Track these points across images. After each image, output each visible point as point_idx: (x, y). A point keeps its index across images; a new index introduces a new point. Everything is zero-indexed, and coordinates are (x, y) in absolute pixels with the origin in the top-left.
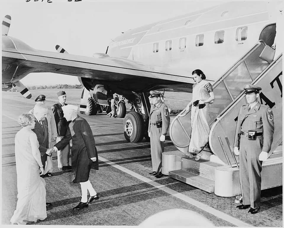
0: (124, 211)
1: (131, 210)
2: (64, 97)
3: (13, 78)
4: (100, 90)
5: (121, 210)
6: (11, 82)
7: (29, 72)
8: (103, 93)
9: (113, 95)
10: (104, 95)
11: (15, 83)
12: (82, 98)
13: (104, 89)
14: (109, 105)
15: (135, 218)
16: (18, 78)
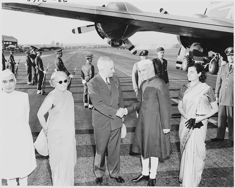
0: (215, 163)
1: (222, 164)
2: (161, 53)
3: (123, 36)
4: (196, 48)
5: (212, 162)
6: (122, 40)
7: (136, 31)
8: (199, 50)
9: (209, 52)
10: (200, 52)
11: (124, 40)
12: (179, 55)
13: (200, 47)
14: (203, 62)
15: (226, 172)
16: (127, 36)
